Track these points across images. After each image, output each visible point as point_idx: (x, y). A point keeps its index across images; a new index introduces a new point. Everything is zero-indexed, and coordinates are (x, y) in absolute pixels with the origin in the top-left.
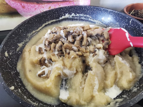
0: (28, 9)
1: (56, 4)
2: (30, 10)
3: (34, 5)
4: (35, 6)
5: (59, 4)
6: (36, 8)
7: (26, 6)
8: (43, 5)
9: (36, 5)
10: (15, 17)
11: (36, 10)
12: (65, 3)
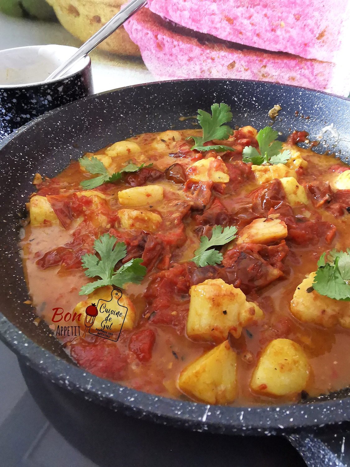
0: (171, 55)
1: (255, 58)
2: (173, 58)
3: (189, 46)
4: (191, 50)
5: (265, 61)
6: (191, 55)
7: (167, 45)
8: (214, 54)
9: (194, 47)
11: (192, 62)
12: (285, 61)
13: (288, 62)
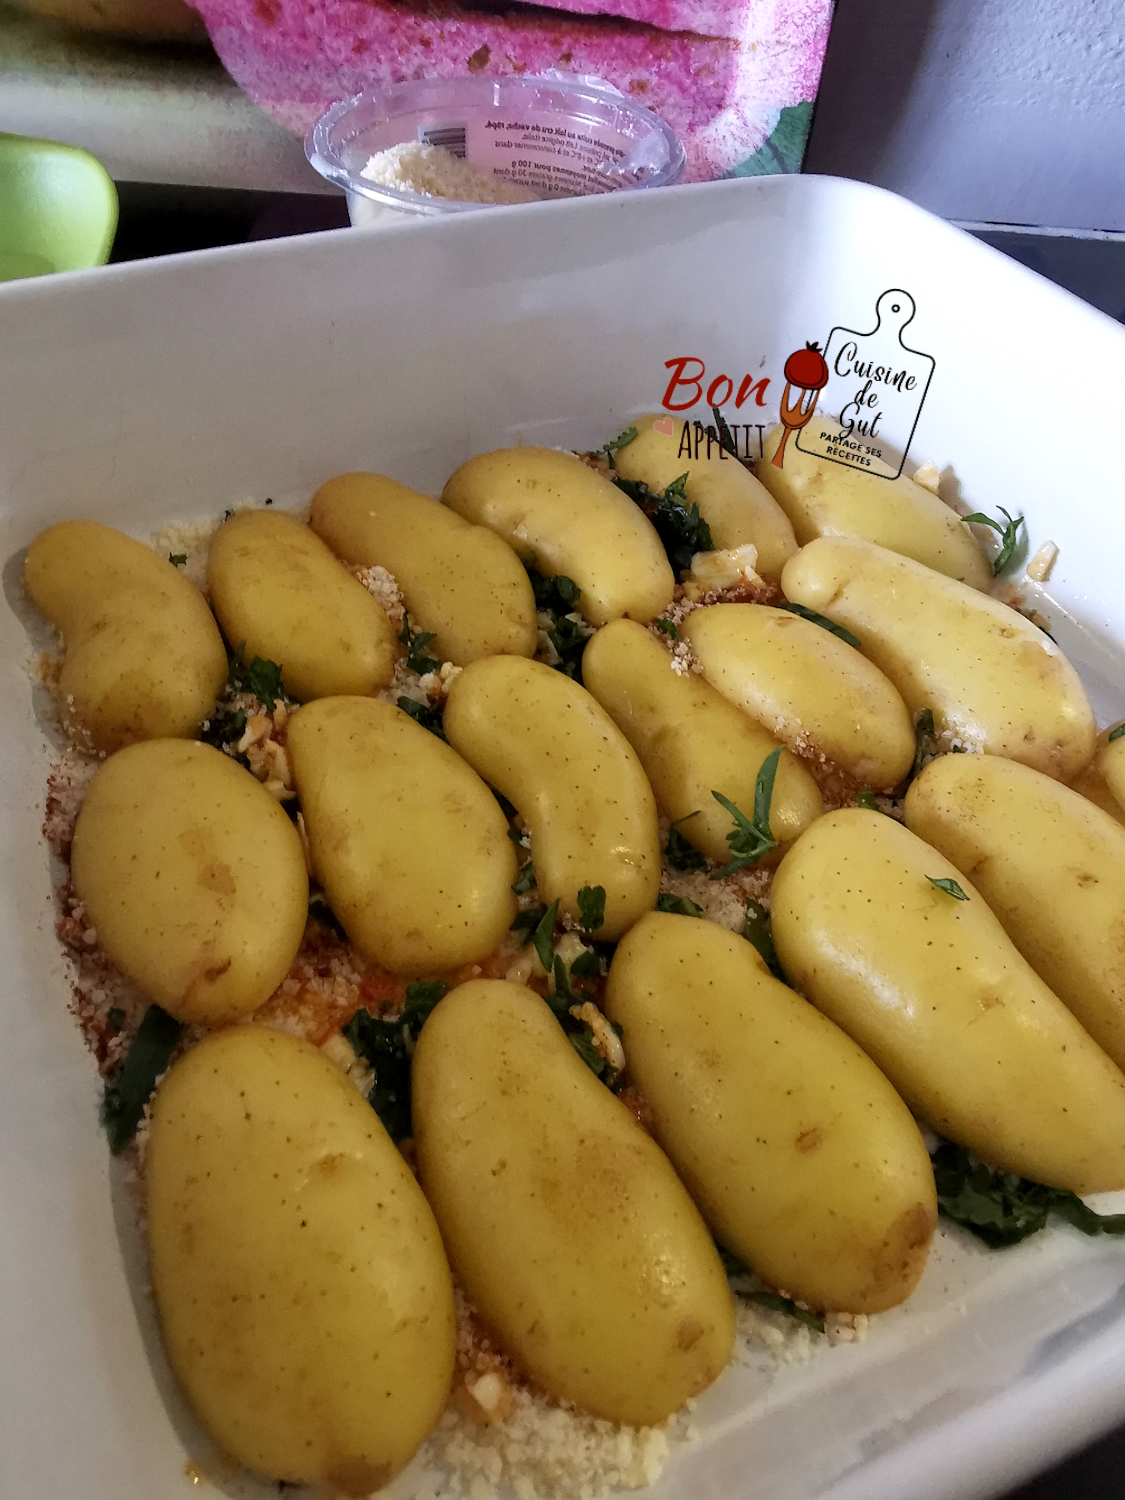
0: (304, 35)
1: (539, 34)
2: (309, 45)
4: (361, 20)
5: (567, 41)
6: (364, 35)
8: (428, 28)
9: (371, 11)
10: (181, 89)
11: (366, 56)
12: (618, 39)
13: (625, 43)
